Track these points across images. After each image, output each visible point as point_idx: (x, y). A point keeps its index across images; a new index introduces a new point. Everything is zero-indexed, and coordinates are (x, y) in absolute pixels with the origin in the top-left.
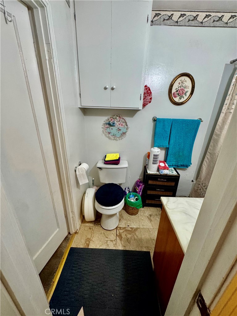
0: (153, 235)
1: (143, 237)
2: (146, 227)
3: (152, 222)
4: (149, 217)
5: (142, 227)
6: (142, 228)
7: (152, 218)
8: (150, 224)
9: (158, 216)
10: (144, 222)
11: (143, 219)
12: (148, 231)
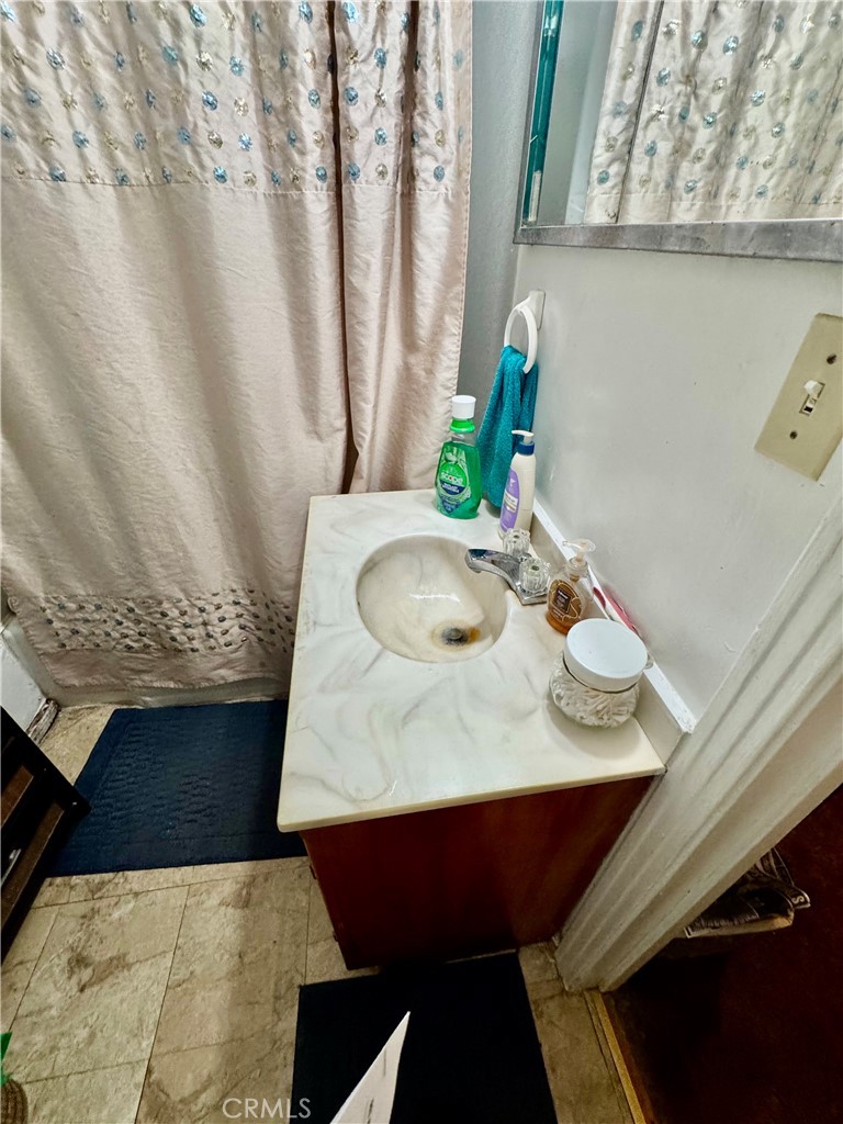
0: (217, 956)
1: (214, 1030)
2: (157, 1005)
3: (130, 959)
4: (86, 974)
5: (146, 1044)
6: (158, 1040)
7: (100, 954)
8: (143, 971)
9: (98, 904)
10: (110, 1024)
11: (83, 1033)
12: (185, 992)
